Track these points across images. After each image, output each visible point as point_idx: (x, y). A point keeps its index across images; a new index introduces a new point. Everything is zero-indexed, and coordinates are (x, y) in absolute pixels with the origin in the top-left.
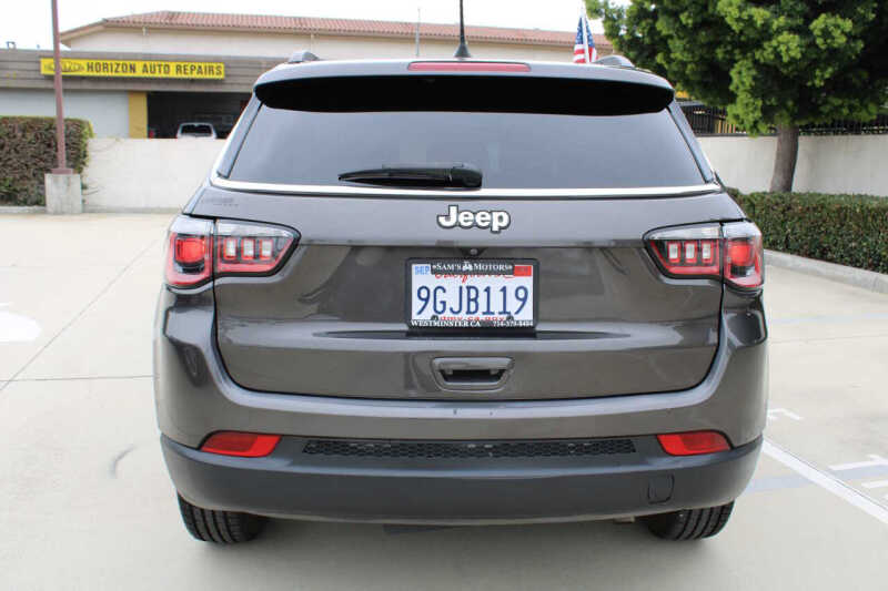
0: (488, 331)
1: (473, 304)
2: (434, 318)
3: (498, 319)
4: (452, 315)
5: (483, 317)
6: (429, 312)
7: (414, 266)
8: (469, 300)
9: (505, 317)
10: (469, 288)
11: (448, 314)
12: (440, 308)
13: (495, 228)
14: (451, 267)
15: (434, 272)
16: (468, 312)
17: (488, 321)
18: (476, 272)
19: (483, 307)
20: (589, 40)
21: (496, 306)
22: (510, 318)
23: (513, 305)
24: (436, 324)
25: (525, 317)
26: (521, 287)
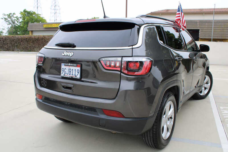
0: (72, 79)
1: (70, 73)
2: (64, 75)
3: (74, 77)
4: (67, 75)
5: (72, 76)
6: (63, 74)
7: (62, 64)
8: (70, 72)
9: (75, 76)
10: (70, 69)
11: (66, 74)
12: (65, 73)
13: (70, 56)
14: (67, 64)
15: (65, 65)
16: (69, 74)
17: (72, 77)
18: (71, 66)
19: (72, 74)
20: (181, 11)
21: (74, 74)
22: (76, 76)
23: (77, 73)
24: (64, 76)
25: (78, 76)
26: (78, 70)
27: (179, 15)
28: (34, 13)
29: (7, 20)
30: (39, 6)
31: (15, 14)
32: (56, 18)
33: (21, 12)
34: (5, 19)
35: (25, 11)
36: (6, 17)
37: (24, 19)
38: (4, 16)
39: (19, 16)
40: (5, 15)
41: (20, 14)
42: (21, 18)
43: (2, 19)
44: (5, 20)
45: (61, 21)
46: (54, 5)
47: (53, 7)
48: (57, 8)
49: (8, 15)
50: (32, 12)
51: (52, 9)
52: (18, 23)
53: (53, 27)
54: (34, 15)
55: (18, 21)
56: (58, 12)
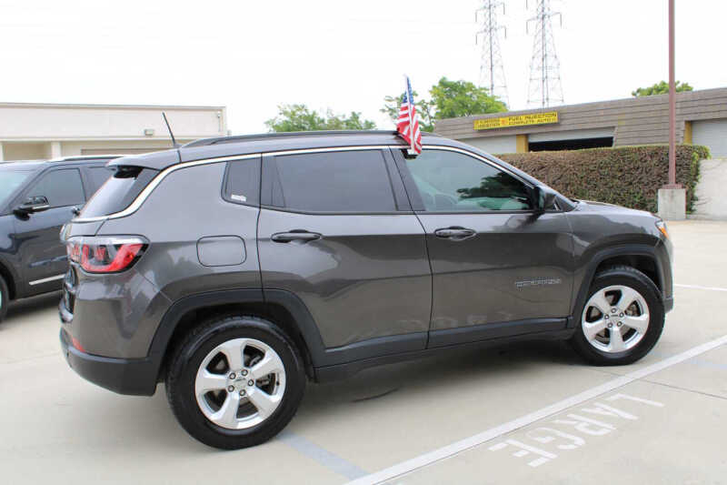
27: (405, 112)
28: (470, 86)
29: (395, 114)
30: (497, 62)
31: (417, 95)
32: (545, 94)
33: (434, 87)
34: (392, 111)
35: (443, 83)
36: (394, 105)
37: (442, 107)
38: (388, 104)
39: (428, 98)
40: (389, 101)
41: (431, 92)
42: (432, 103)
43: (383, 111)
44: (391, 115)
45: (563, 101)
46: (541, 53)
47: (538, 61)
48: (550, 61)
49: (397, 99)
50: (464, 83)
51: (535, 66)
52: (423, 121)
53: (501, 126)
54: (469, 93)
55: (425, 113)
56: (551, 74)
